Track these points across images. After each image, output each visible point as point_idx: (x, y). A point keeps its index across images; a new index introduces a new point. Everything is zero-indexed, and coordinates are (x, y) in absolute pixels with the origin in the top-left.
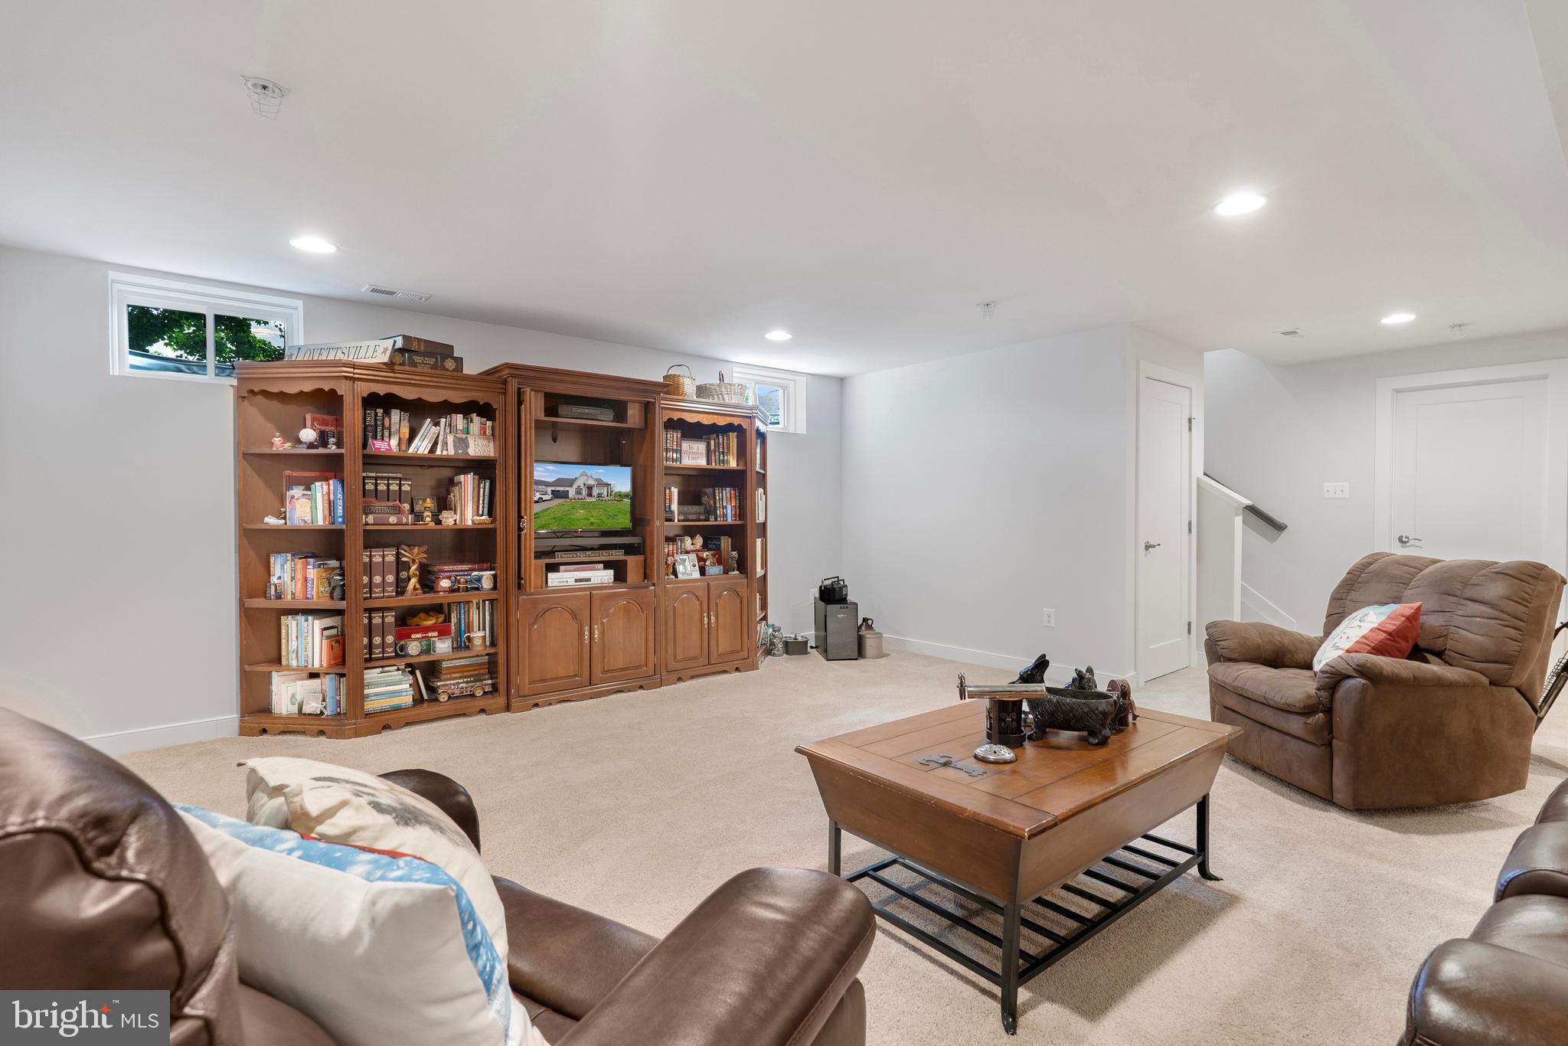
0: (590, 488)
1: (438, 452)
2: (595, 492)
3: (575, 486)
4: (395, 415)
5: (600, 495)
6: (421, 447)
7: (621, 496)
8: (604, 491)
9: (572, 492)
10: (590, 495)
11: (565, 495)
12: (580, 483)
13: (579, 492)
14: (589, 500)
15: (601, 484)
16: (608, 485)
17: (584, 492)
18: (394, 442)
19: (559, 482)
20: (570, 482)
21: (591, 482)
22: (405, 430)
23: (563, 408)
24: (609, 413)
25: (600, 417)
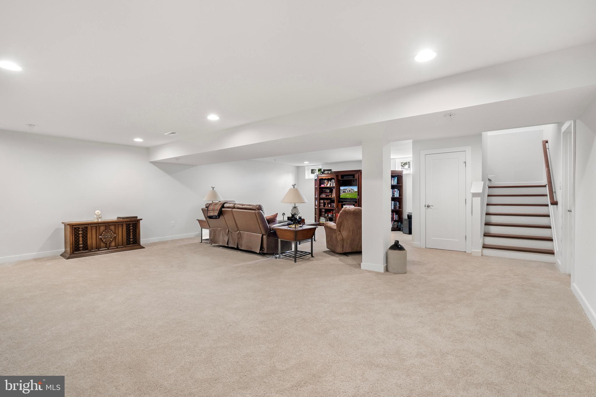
0: (350, 190)
1: (331, 186)
2: (351, 191)
3: (347, 190)
4: (326, 181)
5: (352, 192)
6: (329, 185)
7: (356, 192)
8: (353, 191)
9: (346, 191)
10: (350, 192)
11: (345, 192)
12: (348, 189)
13: (348, 191)
14: (350, 193)
15: (352, 190)
16: (353, 190)
17: (349, 191)
18: (325, 185)
19: (344, 189)
20: (346, 189)
21: (350, 189)
22: (327, 183)
23: (345, 177)
24: (352, 177)
25: (350, 178)
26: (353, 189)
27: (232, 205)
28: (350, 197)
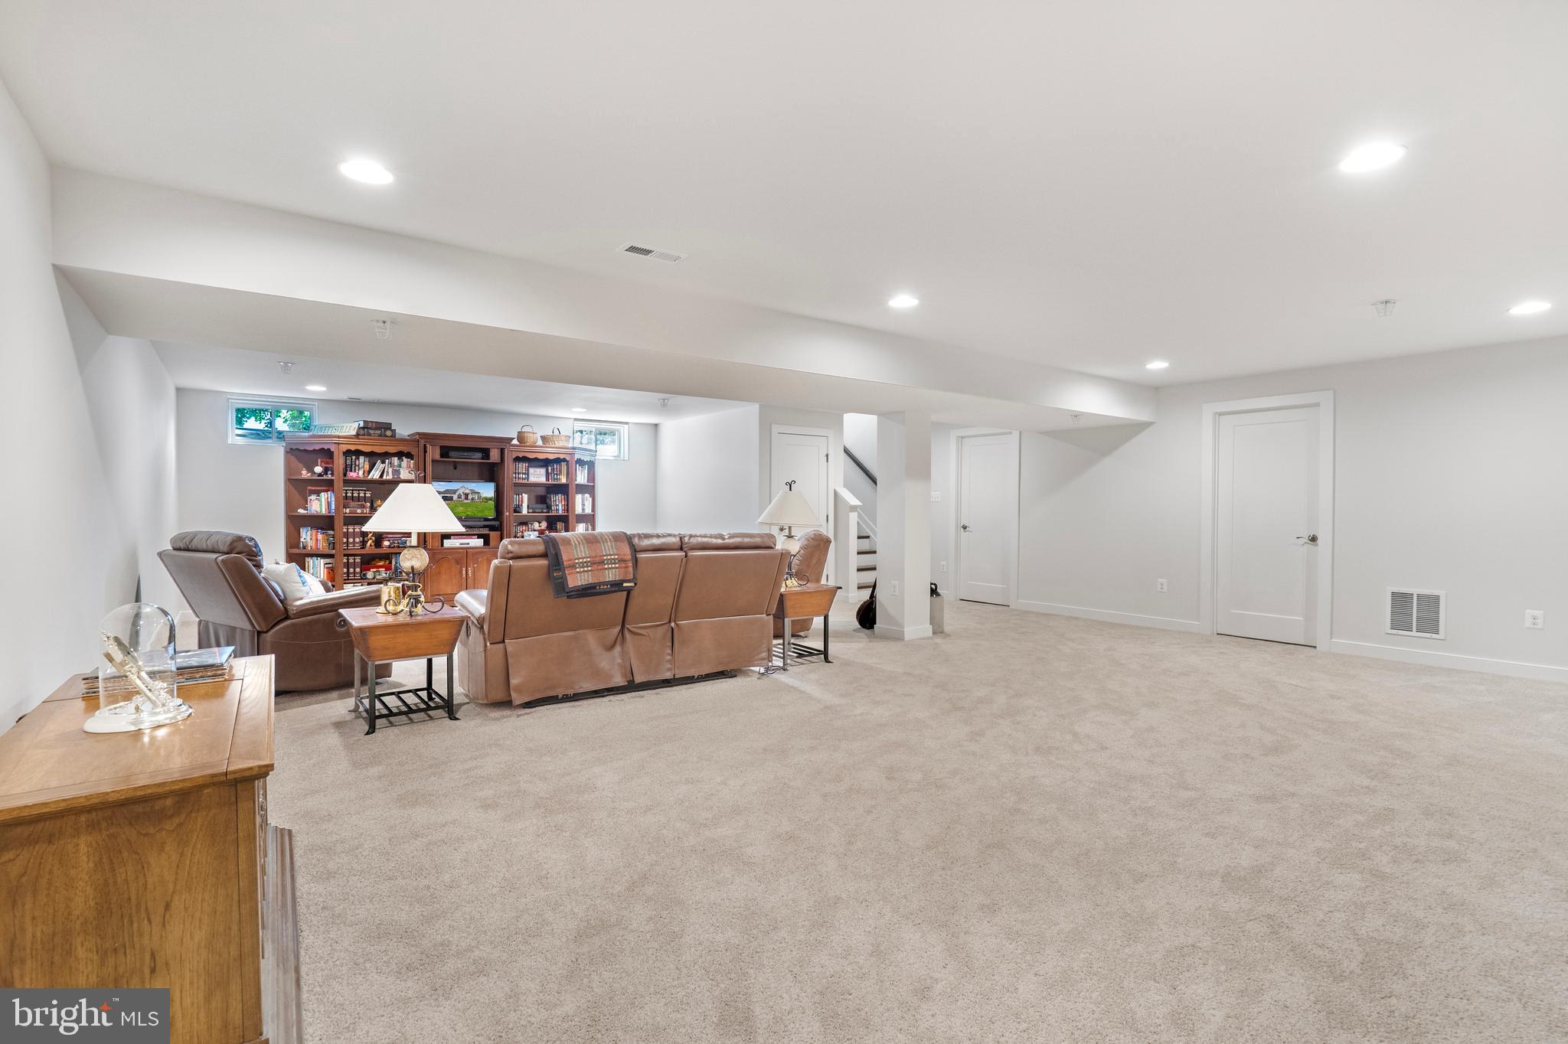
0: (467, 495)
1: (384, 477)
2: (470, 497)
3: (457, 494)
4: (362, 459)
5: (473, 499)
6: (375, 475)
7: (487, 499)
8: (477, 497)
9: (455, 497)
10: (467, 498)
11: (452, 499)
12: (460, 492)
13: (459, 497)
14: (466, 501)
15: (474, 492)
16: (478, 493)
17: (463, 497)
18: (361, 473)
19: (448, 491)
20: (454, 492)
21: (467, 491)
22: (367, 467)
23: (452, 454)
24: (479, 455)
25: (473, 457)
26: (476, 490)
27: (675, 540)
28: (468, 513)
